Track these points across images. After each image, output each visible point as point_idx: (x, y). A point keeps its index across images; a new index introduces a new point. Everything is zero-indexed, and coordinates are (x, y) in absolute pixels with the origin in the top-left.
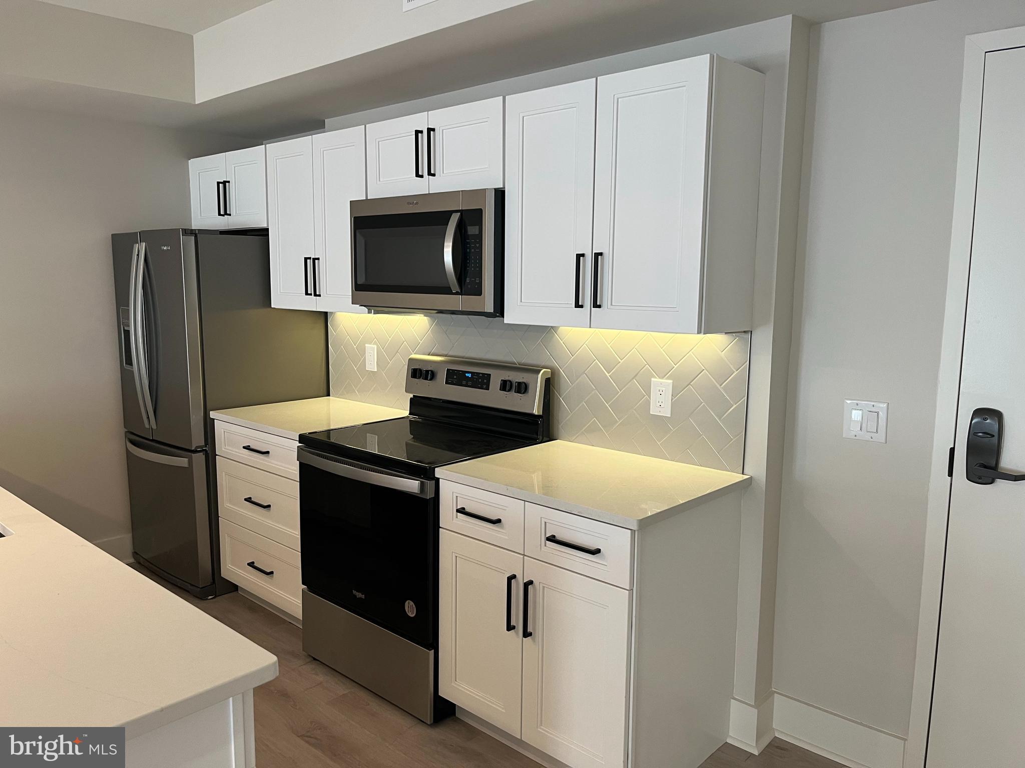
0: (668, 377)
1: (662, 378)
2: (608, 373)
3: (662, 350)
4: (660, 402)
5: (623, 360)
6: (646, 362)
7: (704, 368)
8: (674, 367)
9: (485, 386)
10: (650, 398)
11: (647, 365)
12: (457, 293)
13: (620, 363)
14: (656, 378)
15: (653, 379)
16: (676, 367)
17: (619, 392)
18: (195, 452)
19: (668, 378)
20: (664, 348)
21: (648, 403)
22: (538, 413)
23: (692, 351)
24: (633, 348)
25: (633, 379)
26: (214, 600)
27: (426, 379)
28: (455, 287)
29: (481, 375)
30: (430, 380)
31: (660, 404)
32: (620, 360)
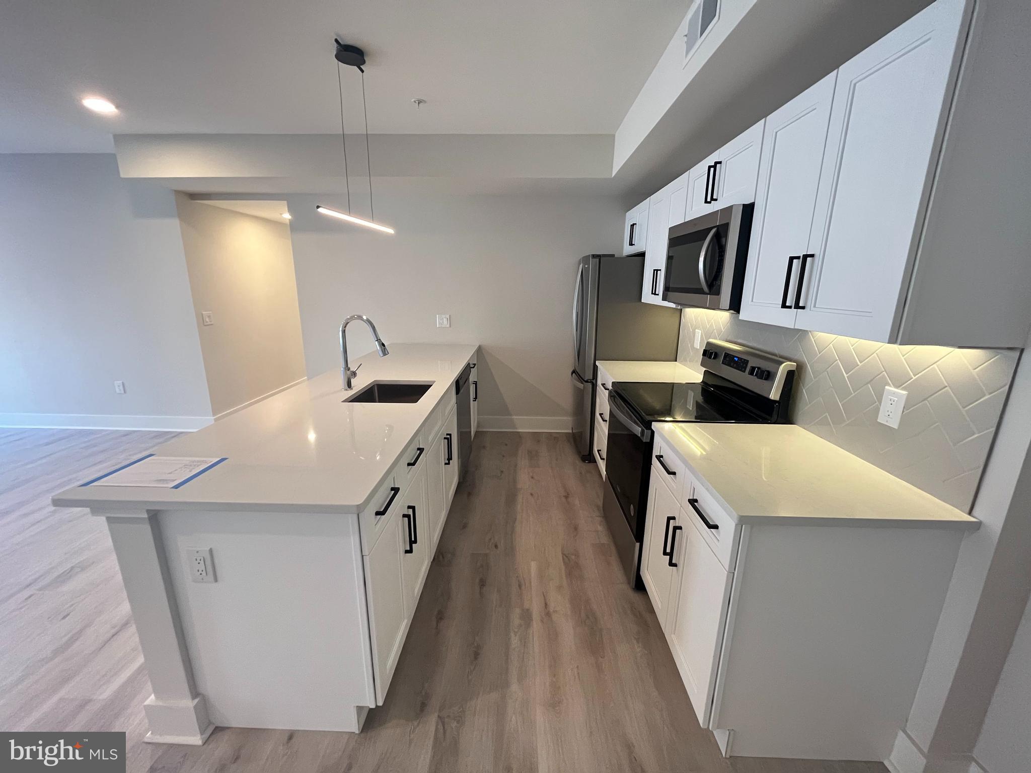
0: (903, 387)
1: (897, 387)
2: (847, 374)
3: (903, 358)
4: (890, 412)
5: (862, 364)
6: (884, 368)
7: (946, 385)
8: (912, 378)
9: (743, 369)
10: (880, 405)
11: (884, 372)
12: (708, 294)
13: (858, 367)
14: (890, 386)
15: (887, 387)
16: (914, 378)
17: (852, 394)
18: (587, 382)
19: (904, 389)
20: (906, 356)
21: (877, 410)
22: (774, 398)
23: (937, 363)
24: (874, 353)
25: (867, 383)
26: (588, 464)
27: (710, 357)
28: (706, 289)
29: (743, 360)
30: (714, 358)
31: (889, 413)
32: (859, 363)
